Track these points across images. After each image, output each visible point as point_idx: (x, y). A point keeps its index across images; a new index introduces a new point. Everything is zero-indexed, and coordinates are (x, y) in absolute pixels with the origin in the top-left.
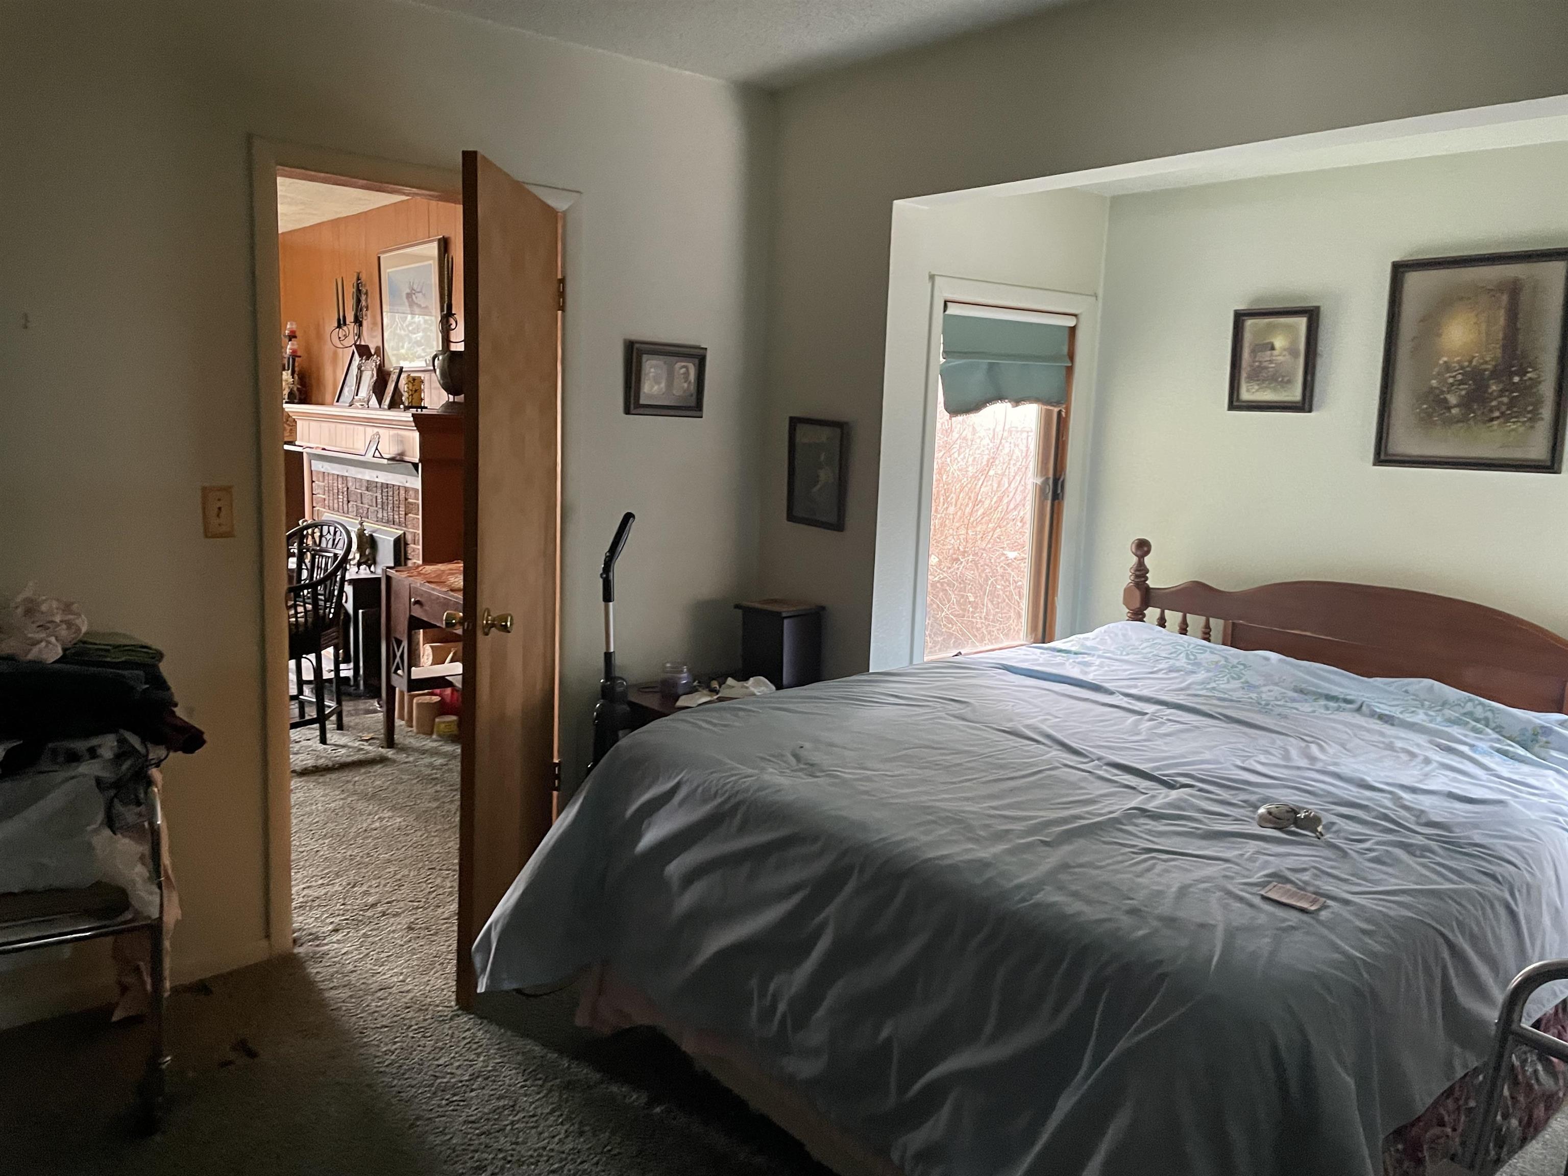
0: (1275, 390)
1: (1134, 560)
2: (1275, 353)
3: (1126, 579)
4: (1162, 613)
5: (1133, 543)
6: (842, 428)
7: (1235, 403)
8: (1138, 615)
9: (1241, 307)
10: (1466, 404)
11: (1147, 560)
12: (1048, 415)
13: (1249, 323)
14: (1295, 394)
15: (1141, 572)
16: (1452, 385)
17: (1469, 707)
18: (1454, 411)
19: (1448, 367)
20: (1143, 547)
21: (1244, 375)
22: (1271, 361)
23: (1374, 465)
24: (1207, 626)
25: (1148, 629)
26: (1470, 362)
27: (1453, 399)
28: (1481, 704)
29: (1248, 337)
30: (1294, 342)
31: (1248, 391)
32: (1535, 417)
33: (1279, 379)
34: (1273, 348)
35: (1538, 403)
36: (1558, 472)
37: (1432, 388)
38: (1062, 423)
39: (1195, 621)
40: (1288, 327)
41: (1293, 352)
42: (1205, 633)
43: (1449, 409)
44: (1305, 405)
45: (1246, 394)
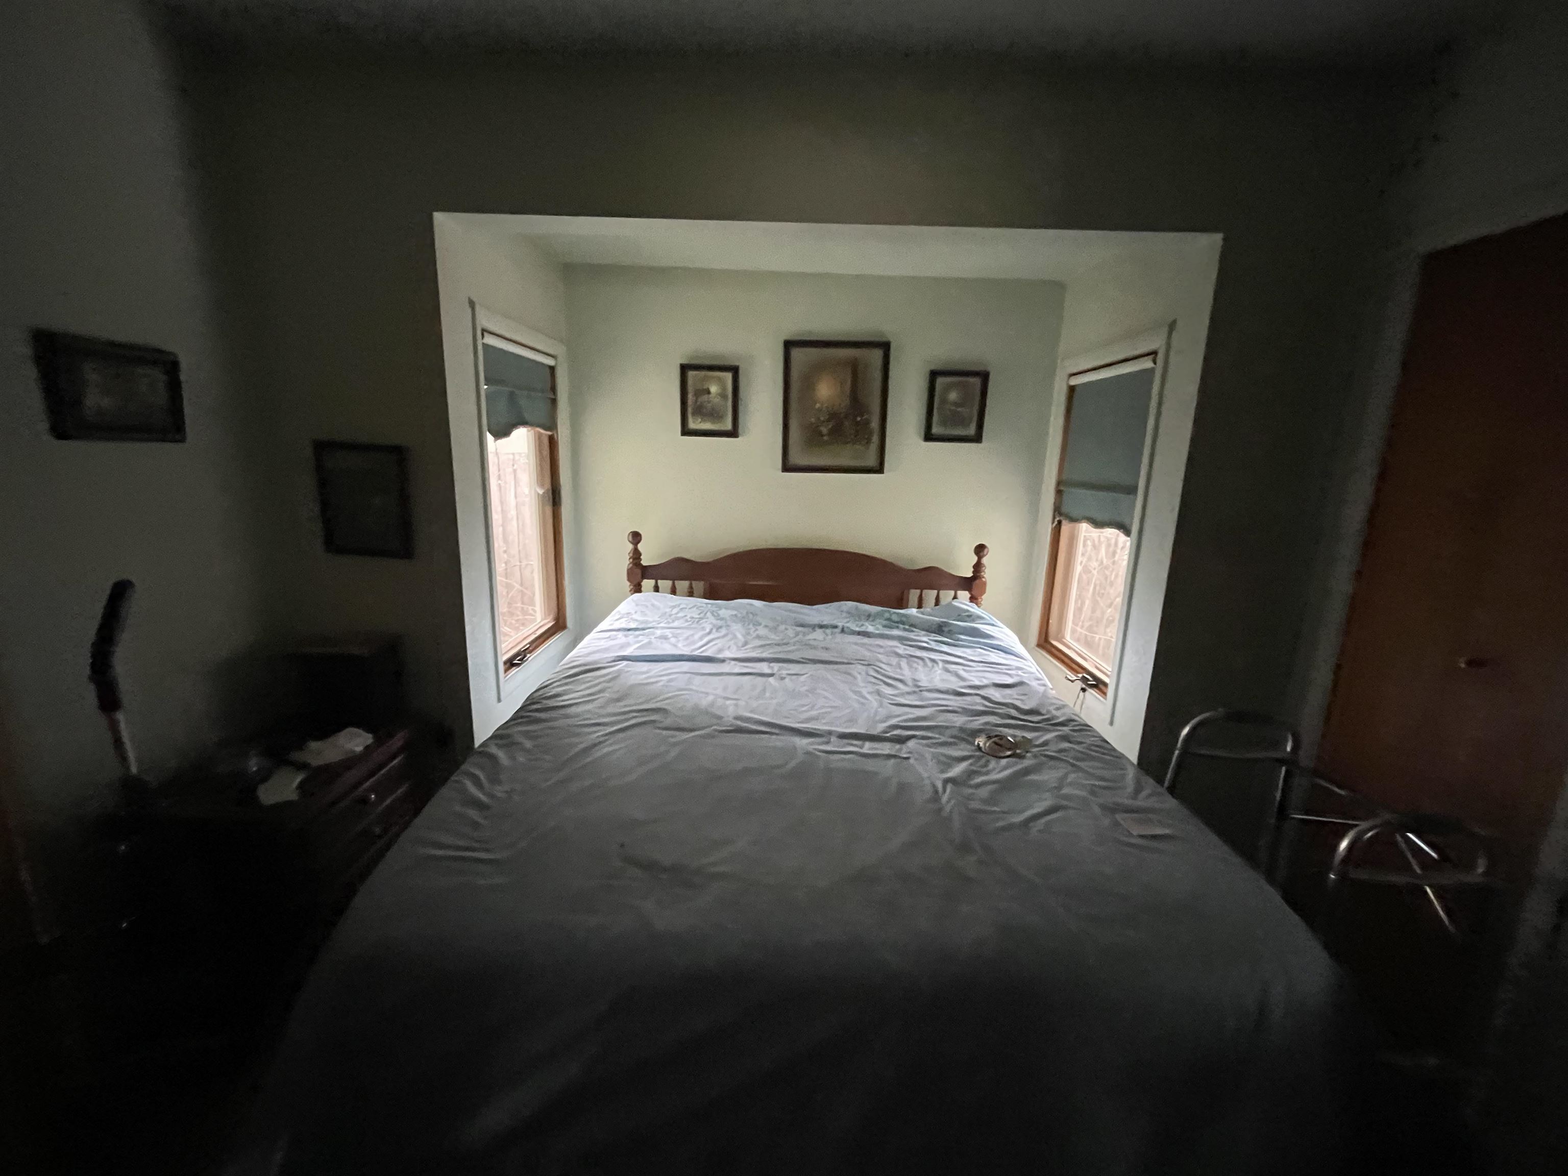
0: (713, 423)
1: (631, 547)
2: (711, 396)
3: (625, 562)
4: (656, 583)
5: (629, 534)
6: (398, 452)
7: (686, 431)
8: (637, 589)
9: (685, 362)
10: (833, 432)
11: (640, 546)
12: (539, 437)
13: (691, 374)
14: (728, 426)
15: (636, 555)
16: (824, 422)
17: (887, 615)
18: (825, 438)
19: (820, 410)
20: (636, 537)
21: (690, 410)
22: (709, 402)
23: (783, 472)
24: (691, 587)
25: (647, 595)
26: (833, 409)
27: (824, 430)
28: (895, 613)
29: (690, 382)
30: (724, 388)
31: (694, 422)
32: (869, 441)
33: (714, 415)
34: (709, 392)
35: (871, 433)
36: (883, 473)
37: (812, 424)
38: (553, 443)
39: (683, 585)
40: (719, 379)
41: (723, 396)
42: (690, 592)
43: (822, 436)
44: (733, 433)
45: (693, 425)
